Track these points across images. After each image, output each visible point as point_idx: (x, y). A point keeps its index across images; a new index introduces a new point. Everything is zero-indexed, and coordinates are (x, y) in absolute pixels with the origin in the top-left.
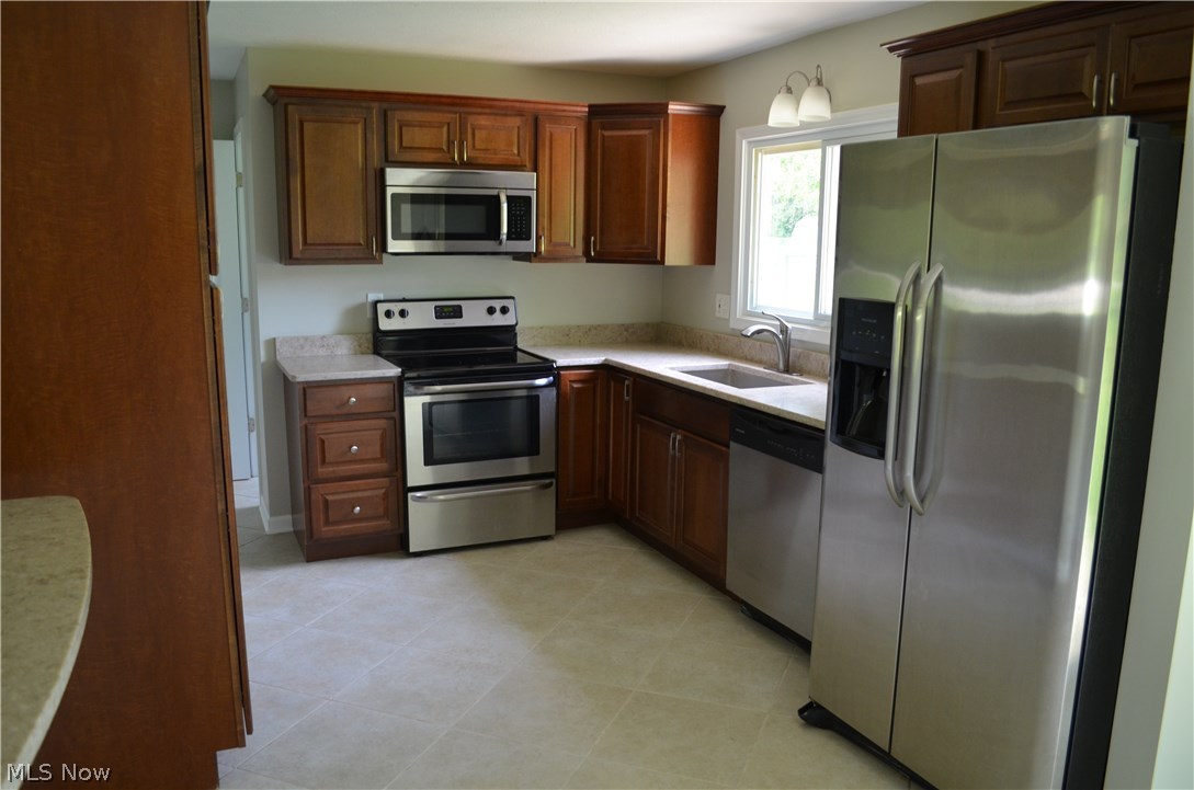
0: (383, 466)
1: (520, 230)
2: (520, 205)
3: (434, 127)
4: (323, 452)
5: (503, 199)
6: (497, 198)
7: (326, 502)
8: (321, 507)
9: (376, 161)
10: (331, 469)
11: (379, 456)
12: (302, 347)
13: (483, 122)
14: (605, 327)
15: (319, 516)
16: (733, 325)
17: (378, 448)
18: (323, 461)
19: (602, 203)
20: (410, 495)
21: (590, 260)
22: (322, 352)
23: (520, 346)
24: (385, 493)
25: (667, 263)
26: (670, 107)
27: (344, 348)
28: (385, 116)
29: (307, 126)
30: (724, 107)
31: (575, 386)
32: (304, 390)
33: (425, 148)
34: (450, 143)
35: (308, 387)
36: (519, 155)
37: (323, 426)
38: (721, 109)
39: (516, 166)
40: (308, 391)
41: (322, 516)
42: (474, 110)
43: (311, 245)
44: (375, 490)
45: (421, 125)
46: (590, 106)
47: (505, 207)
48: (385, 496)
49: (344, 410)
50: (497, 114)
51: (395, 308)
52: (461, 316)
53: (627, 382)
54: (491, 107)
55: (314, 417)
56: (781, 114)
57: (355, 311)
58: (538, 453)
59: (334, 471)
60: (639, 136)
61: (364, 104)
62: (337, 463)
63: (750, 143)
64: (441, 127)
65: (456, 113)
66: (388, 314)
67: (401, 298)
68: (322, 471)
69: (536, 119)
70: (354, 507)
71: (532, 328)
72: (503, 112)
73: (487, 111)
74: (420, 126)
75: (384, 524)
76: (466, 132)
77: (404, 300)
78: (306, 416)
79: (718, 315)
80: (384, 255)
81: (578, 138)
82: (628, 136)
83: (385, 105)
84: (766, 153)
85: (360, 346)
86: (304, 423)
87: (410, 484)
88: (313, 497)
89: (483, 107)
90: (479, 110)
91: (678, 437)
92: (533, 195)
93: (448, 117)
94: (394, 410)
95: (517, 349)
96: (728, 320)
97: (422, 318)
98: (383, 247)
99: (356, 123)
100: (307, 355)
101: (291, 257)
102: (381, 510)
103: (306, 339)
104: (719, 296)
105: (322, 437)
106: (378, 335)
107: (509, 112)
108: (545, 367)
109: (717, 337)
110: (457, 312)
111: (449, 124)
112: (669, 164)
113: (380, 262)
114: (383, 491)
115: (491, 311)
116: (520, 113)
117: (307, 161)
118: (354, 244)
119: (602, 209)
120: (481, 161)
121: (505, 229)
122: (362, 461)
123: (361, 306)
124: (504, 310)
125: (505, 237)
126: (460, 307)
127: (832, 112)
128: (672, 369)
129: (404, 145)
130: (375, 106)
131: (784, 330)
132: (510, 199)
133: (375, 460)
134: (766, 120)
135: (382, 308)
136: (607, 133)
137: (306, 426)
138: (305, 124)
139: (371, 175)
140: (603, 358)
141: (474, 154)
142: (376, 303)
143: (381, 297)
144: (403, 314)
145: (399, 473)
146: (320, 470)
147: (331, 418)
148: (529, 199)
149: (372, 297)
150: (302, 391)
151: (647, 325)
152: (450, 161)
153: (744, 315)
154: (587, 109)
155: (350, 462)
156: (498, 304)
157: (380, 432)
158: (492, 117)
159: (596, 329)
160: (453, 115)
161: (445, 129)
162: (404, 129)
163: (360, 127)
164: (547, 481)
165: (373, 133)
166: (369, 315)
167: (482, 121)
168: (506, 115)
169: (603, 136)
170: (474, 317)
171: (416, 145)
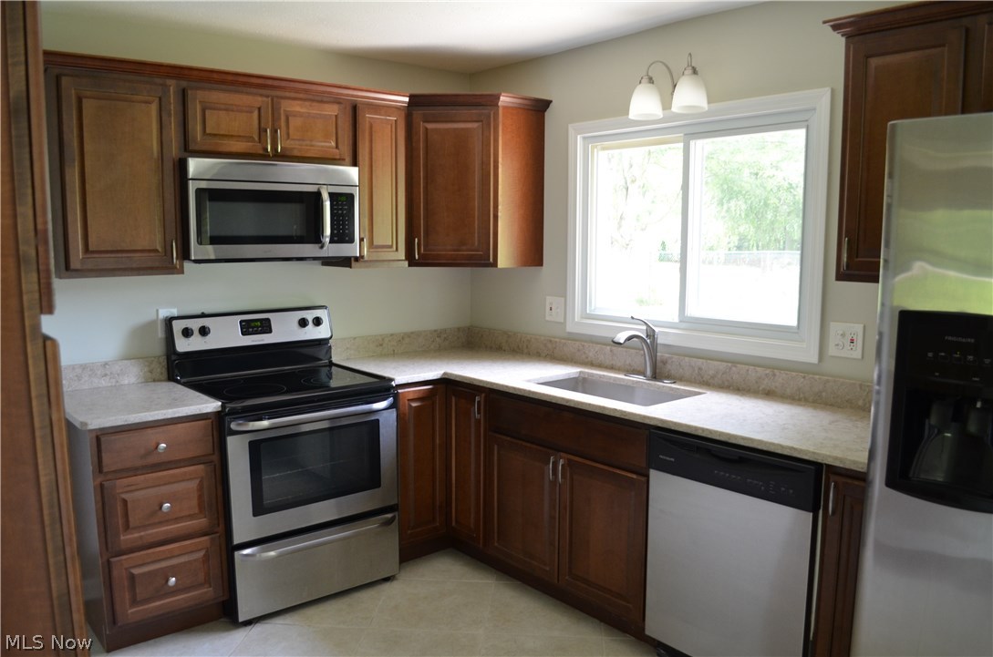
0: (201, 522)
1: (343, 233)
2: (343, 202)
3: (241, 111)
4: (126, 515)
5: (325, 196)
6: (318, 195)
7: (132, 578)
8: (126, 583)
9: (174, 150)
10: (136, 535)
11: (197, 511)
12: (79, 378)
13: (298, 109)
14: (417, 334)
15: (123, 596)
16: (570, 328)
17: (195, 502)
18: (127, 527)
19: (426, 203)
20: (236, 553)
21: (412, 262)
22: (104, 383)
23: (335, 359)
24: (204, 555)
25: (499, 266)
26: (502, 98)
27: (131, 375)
28: (183, 94)
29: (86, 102)
30: (551, 102)
31: (414, 405)
32: (98, 439)
33: (232, 136)
34: (262, 131)
35: (100, 437)
36: (337, 147)
37: (125, 481)
38: (547, 104)
39: (335, 159)
40: (103, 439)
41: (127, 596)
42: (287, 94)
43: (93, 252)
44: (192, 553)
45: (228, 109)
46: (411, 97)
47: (327, 205)
48: (206, 558)
49: (152, 460)
50: (313, 101)
51: (195, 325)
52: (270, 331)
53: (477, 399)
54: (306, 91)
55: (115, 472)
56: (644, 104)
57: (143, 330)
58: (378, 485)
59: (141, 537)
60: (467, 129)
61: (158, 81)
62: (145, 527)
63: (584, 138)
64: (251, 112)
65: (267, 97)
66: (187, 333)
67: (199, 312)
68: (126, 538)
69: (355, 108)
70: (167, 580)
71: (344, 339)
72: (319, 98)
73: (301, 96)
74: (226, 110)
75: (206, 593)
76: (280, 119)
77: (203, 315)
78: (101, 471)
79: (547, 318)
80: (187, 265)
81: (398, 130)
82: (455, 129)
83: (184, 84)
84: (604, 149)
85: (151, 372)
86: (99, 480)
87: (237, 540)
88: (115, 573)
89: (297, 91)
90: (293, 95)
91: (561, 462)
92: (356, 192)
93: (257, 101)
94: (213, 454)
95: (331, 364)
96: (564, 324)
97: (227, 336)
98: (185, 254)
99: (149, 103)
100: (86, 387)
101: (67, 268)
102: (201, 577)
103: (84, 367)
104: (549, 299)
105: (124, 496)
106: (174, 357)
107: (325, 99)
108: (382, 388)
109: (551, 341)
110: (265, 327)
111: (259, 109)
112: (500, 160)
113: (181, 272)
114: (202, 553)
115: (303, 323)
116: (337, 101)
117: (87, 147)
118: (149, 251)
119: (426, 209)
120: (296, 153)
121: (328, 231)
122: (177, 520)
123: (150, 325)
124: (318, 322)
125: (328, 240)
126: (268, 320)
127: (709, 103)
128: (529, 381)
129: (208, 131)
130: (172, 85)
131: (651, 334)
132: (332, 195)
133: (191, 517)
134: (627, 112)
135: (178, 326)
136: (430, 126)
137: (102, 486)
138: (84, 100)
139: (169, 166)
140: (442, 372)
141: (289, 144)
142: (169, 322)
143: (174, 312)
144: (204, 331)
145: (221, 528)
146: (122, 538)
147: (135, 471)
148: (351, 197)
149: (165, 312)
150: (94, 440)
151: (459, 329)
152: (261, 152)
153: (582, 318)
154: (407, 99)
155: (161, 523)
156: (310, 315)
157: (197, 481)
158: (307, 103)
159: (409, 337)
160: (265, 99)
161: (256, 113)
162: (207, 112)
163: (154, 108)
164: (389, 516)
165: (170, 115)
166: (161, 334)
167: (296, 107)
168: (322, 102)
169: (427, 129)
170: (284, 331)
171: (222, 133)
